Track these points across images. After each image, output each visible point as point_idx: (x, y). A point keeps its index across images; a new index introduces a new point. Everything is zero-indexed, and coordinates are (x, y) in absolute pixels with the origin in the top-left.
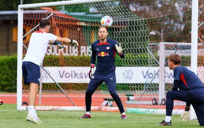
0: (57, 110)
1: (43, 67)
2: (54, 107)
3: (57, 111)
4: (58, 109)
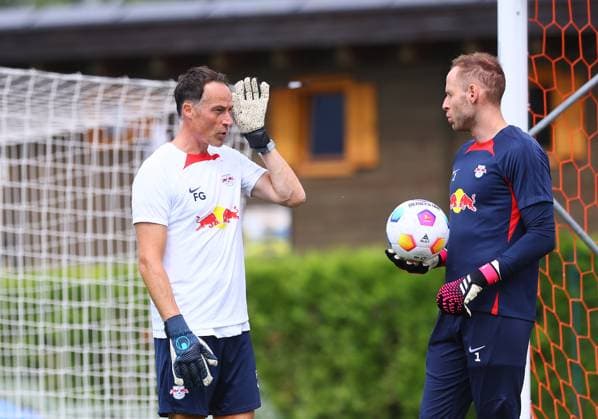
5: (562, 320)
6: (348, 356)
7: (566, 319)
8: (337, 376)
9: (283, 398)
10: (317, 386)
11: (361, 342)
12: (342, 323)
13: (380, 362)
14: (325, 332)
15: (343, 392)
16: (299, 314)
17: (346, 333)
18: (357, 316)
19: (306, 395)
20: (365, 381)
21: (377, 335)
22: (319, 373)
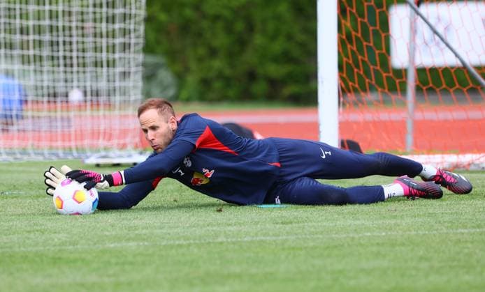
0: (472, 168)
1: (415, 6)
2: (461, 156)
3: (472, 172)
4: (475, 165)
5: (360, 17)
6: (221, 40)
7: (362, 16)
8: (213, 52)
9: (178, 67)
10: (200, 60)
11: (229, 29)
12: (217, 18)
13: (242, 43)
14: (205, 24)
15: (218, 64)
16: (188, 12)
17: (220, 25)
18: (226, 13)
19: (193, 65)
20: (232, 56)
21: (240, 26)
22: (202, 51)
